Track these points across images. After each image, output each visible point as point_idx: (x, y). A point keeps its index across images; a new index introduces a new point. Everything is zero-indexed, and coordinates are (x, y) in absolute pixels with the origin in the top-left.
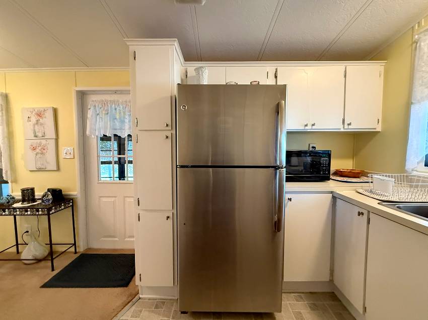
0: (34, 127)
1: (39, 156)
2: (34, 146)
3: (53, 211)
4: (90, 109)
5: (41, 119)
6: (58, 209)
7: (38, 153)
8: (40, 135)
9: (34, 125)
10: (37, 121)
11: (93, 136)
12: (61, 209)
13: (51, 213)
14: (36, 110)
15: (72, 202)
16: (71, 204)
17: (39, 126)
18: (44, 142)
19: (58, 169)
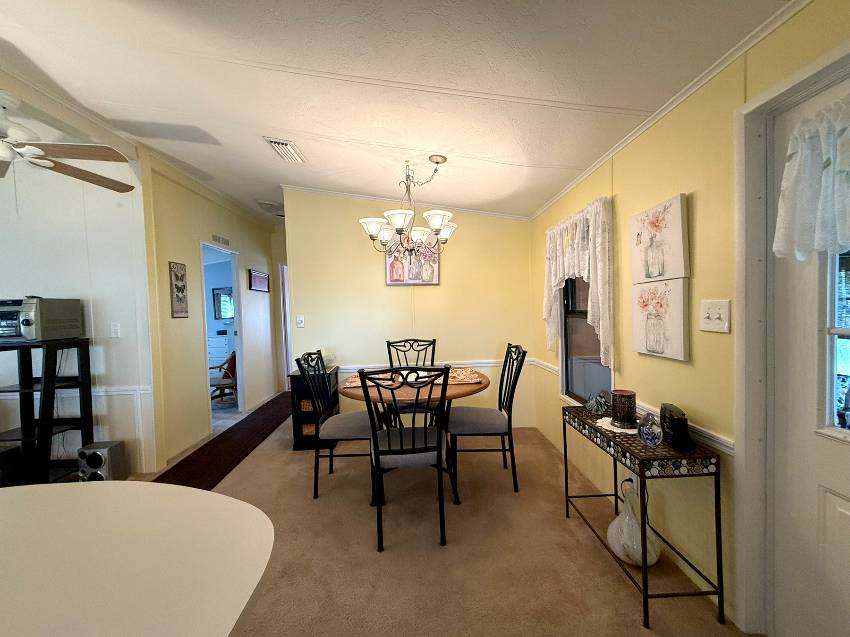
0: (646, 253)
1: (653, 320)
2: (646, 297)
3: (655, 471)
4: (791, 156)
5: (657, 233)
6: (669, 471)
7: (650, 314)
8: (655, 271)
9: (647, 250)
10: (652, 239)
11: (800, 257)
12: (677, 473)
13: (648, 474)
14: (651, 215)
15: (717, 465)
16: (712, 469)
17: (655, 251)
18: (661, 287)
19: (689, 358)
